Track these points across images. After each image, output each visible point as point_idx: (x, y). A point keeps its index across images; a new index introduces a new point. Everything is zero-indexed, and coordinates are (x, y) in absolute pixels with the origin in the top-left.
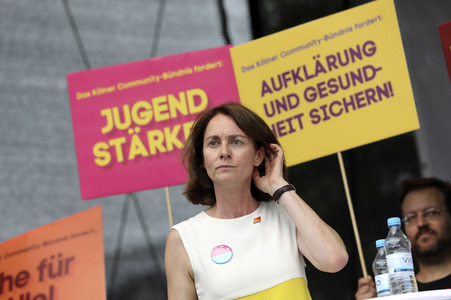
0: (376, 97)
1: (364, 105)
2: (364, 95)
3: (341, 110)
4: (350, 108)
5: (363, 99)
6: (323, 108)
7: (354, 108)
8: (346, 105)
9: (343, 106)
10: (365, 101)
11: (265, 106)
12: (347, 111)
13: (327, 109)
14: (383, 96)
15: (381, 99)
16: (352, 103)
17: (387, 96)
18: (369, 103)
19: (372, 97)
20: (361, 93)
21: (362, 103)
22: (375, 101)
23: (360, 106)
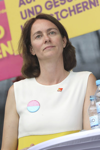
0: (89, 6)
1: (81, 11)
2: (81, 6)
3: (67, 15)
4: (73, 13)
5: (80, 8)
6: (57, 13)
7: (75, 13)
8: (70, 11)
9: (68, 12)
10: (82, 9)
11: (21, 13)
12: (71, 15)
13: (59, 14)
14: (93, 6)
15: (91, 7)
16: (74, 10)
17: (95, 6)
18: (84, 10)
19: (86, 7)
20: (79, 4)
21: (80, 10)
22: (88, 9)
23: (79, 12)
